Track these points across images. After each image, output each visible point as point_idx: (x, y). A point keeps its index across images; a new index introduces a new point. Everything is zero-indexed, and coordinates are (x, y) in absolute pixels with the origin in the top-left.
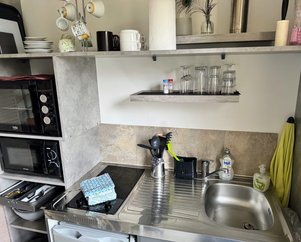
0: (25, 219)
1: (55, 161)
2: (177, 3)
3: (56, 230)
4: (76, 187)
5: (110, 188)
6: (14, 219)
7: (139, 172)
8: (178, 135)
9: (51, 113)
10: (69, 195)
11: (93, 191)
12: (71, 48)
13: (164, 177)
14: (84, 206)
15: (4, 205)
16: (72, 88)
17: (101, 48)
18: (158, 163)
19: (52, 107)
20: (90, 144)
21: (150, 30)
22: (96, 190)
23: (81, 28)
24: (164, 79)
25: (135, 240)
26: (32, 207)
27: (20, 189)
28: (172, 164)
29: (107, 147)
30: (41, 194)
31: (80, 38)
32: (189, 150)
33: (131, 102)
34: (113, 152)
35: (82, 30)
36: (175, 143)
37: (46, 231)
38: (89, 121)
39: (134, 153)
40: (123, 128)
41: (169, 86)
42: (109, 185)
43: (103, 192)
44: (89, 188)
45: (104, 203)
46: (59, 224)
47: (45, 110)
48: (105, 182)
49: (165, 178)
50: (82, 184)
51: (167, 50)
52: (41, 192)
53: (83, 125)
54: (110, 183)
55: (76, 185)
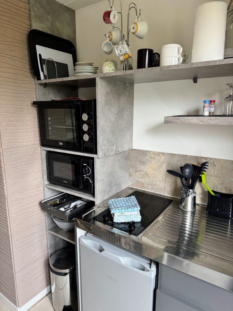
0: (60, 228)
1: (89, 176)
2: (229, 13)
3: (82, 240)
4: (104, 204)
5: (136, 209)
6: (52, 226)
7: (166, 202)
8: (215, 166)
9: (90, 131)
10: (97, 209)
11: (119, 208)
12: (113, 70)
13: (195, 211)
14: (109, 222)
15: (46, 211)
16: (110, 110)
17: (141, 65)
18: (189, 195)
19: (91, 126)
20: (121, 167)
21: (194, 42)
22: (122, 209)
23: (124, 47)
24: (204, 100)
25: (156, 267)
26: (66, 216)
27: (59, 200)
28: (205, 199)
29: (136, 173)
30: (75, 207)
31: (122, 58)
32: (228, 185)
33: (165, 124)
34: (141, 178)
35: (124, 49)
36: (211, 176)
37: (74, 241)
38: (122, 144)
39: (163, 182)
40: (153, 154)
41: (210, 108)
42: (134, 206)
43: (128, 211)
44: (115, 206)
45: (128, 223)
46: (86, 235)
47: (85, 127)
48: (131, 204)
49: (196, 213)
50: (110, 202)
51: (213, 61)
52: (75, 206)
53: (116, 146)
54: (136, 205)
55: (105, 202)
